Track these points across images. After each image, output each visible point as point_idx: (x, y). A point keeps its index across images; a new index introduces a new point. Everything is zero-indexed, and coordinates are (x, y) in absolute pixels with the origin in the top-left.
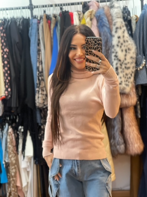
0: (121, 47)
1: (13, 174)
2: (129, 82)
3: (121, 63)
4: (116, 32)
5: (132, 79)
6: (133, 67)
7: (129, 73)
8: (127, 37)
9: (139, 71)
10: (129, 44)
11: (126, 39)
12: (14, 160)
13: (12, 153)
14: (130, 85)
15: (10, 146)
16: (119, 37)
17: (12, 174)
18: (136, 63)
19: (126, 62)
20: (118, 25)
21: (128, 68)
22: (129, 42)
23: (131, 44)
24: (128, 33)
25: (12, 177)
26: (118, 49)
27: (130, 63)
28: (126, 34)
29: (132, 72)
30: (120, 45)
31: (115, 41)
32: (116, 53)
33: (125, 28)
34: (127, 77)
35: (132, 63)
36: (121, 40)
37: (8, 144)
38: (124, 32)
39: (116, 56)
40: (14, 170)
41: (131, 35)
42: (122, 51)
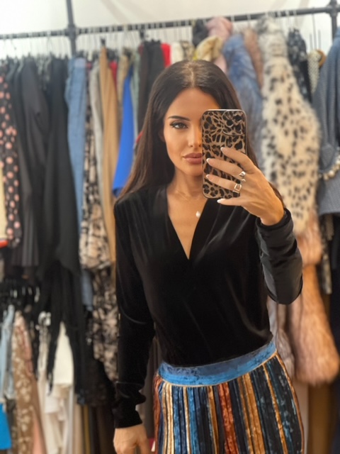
0: (283, 124)
1: (24, 428)
2: (302, 208)
3: (284, 162)
4: (272, 89)
5: (311, 200)
6: (313, 173)
7: (304, 186)
8: (298, 102)
9: (328, 181)
10: (303, 118)
11: (295, 105)
12: (28, 393)
13: (22, 376)
14: (306, 215)
15: (18, 360)
16: (279, 102)
17: (21, 429)
18: (320, 162)
19: (296, 159)
20: (277, 72)
21: (301, 174)
22: (303, 113)
23: (308, 117)
24: (301, 92)
25: (23, 435)
26: (276, 130)
27: (305, 162)
28: (296, 95)
29: (311, 184)
30: (280, 119)
31: (269, 111)
32: (273, 138)
33: (292, 80)
34: (297, 195)
35: (309, 162)
36: (284, 109)
37: (14, 354)
38: (290, 89)
39: (271, 146)
40: (27, 419)
41: (309, 97)
42: (286, 133)
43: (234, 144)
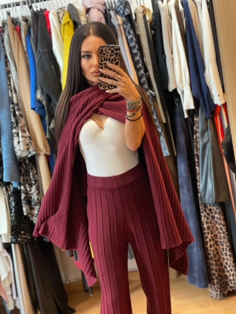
43: (114, 62)
